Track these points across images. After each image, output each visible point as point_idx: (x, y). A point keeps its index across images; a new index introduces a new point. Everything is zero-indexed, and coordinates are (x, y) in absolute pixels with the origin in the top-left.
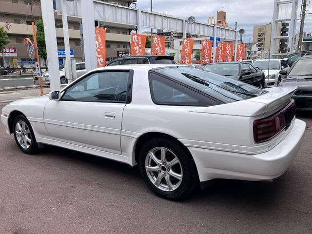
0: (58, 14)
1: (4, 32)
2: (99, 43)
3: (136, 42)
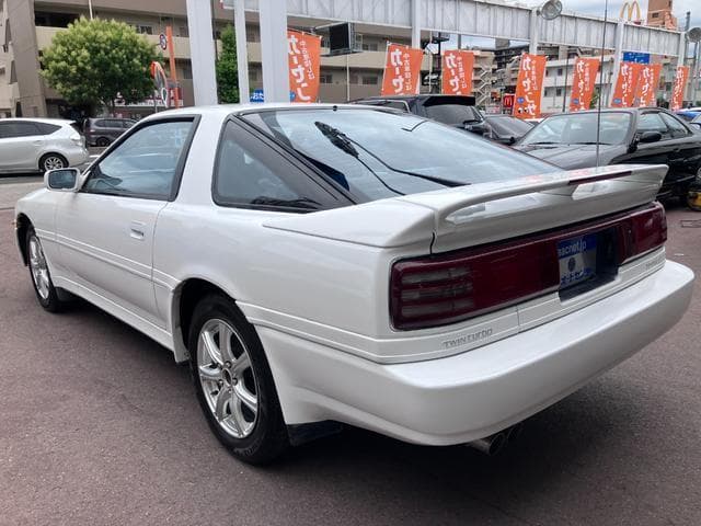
0: (225, 7)
1: (157, 53)
2: (307, 68)
3: (398, 65)
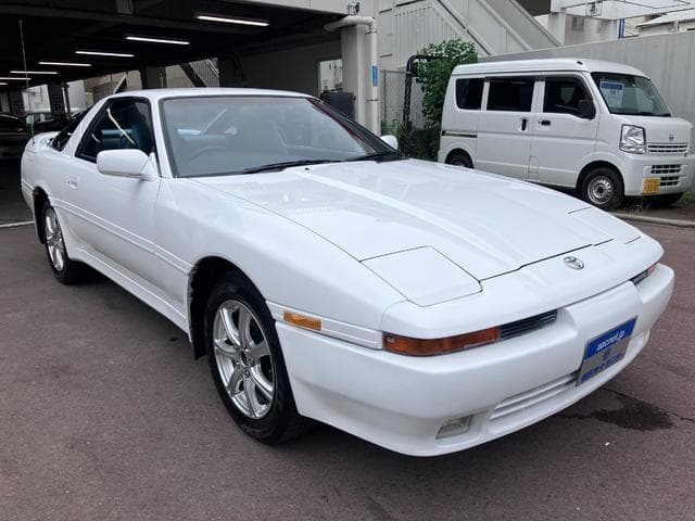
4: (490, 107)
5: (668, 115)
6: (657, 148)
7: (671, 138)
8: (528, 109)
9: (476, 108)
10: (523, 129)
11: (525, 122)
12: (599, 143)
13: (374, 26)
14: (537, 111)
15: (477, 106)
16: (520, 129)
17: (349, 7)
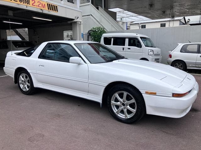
4: (114, 45)
5: (155, 47)
6: (156, 55)
7: (158, 52)
8: (124, 45)
9: (110, 45)
10: (123, 50)
11: (123, 48)
12: (143, 54)
13: (82, 22)
14: (127, 46)
15: (110, 44)
16: (122, 50)
17: (75, 17)
